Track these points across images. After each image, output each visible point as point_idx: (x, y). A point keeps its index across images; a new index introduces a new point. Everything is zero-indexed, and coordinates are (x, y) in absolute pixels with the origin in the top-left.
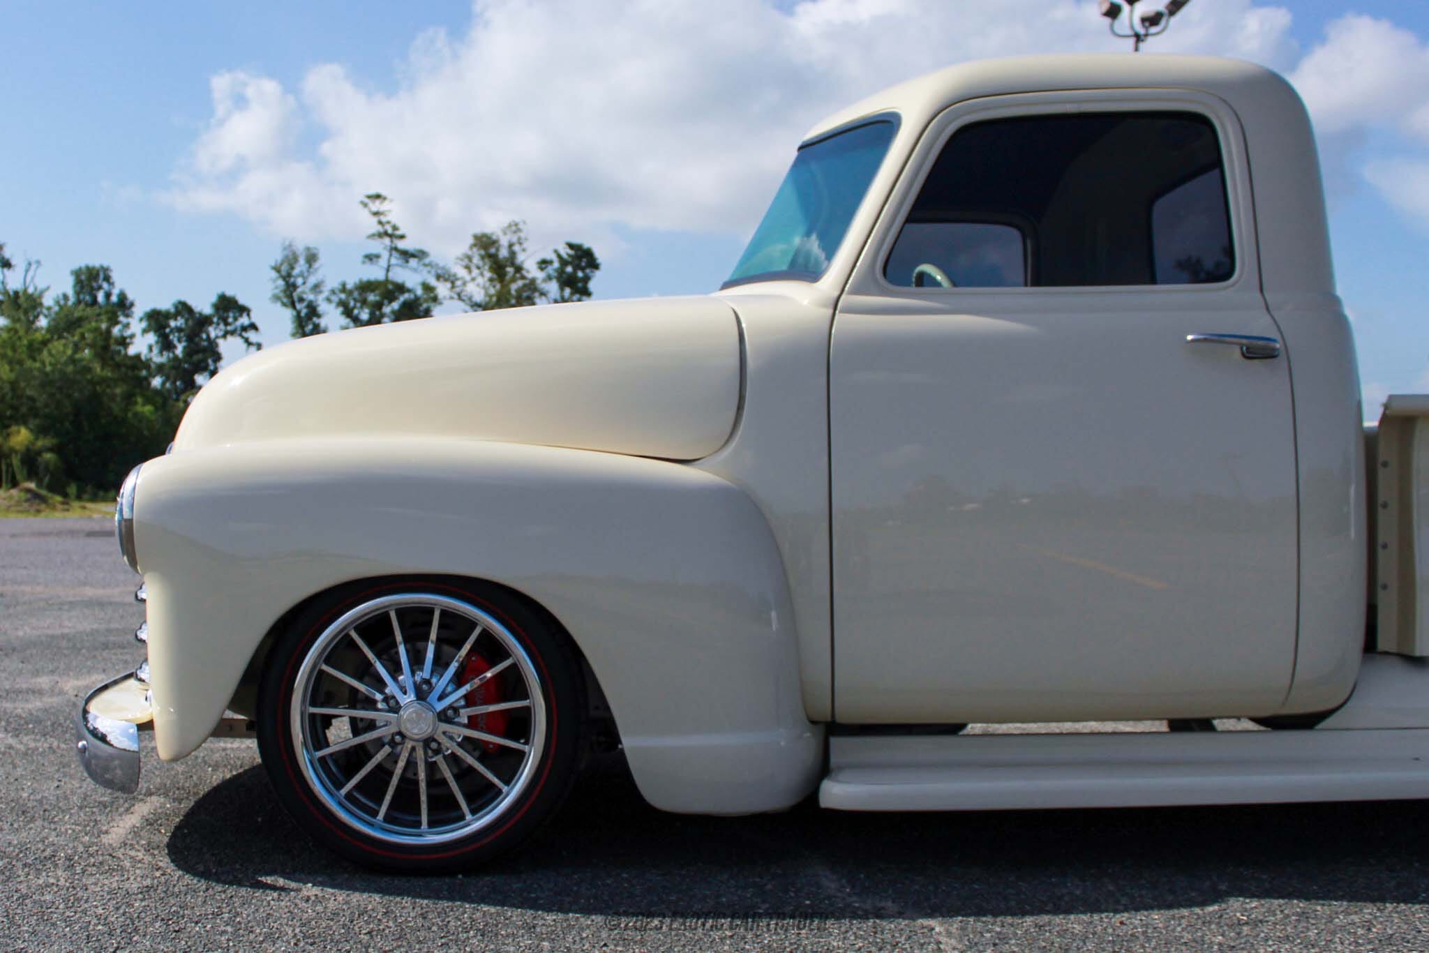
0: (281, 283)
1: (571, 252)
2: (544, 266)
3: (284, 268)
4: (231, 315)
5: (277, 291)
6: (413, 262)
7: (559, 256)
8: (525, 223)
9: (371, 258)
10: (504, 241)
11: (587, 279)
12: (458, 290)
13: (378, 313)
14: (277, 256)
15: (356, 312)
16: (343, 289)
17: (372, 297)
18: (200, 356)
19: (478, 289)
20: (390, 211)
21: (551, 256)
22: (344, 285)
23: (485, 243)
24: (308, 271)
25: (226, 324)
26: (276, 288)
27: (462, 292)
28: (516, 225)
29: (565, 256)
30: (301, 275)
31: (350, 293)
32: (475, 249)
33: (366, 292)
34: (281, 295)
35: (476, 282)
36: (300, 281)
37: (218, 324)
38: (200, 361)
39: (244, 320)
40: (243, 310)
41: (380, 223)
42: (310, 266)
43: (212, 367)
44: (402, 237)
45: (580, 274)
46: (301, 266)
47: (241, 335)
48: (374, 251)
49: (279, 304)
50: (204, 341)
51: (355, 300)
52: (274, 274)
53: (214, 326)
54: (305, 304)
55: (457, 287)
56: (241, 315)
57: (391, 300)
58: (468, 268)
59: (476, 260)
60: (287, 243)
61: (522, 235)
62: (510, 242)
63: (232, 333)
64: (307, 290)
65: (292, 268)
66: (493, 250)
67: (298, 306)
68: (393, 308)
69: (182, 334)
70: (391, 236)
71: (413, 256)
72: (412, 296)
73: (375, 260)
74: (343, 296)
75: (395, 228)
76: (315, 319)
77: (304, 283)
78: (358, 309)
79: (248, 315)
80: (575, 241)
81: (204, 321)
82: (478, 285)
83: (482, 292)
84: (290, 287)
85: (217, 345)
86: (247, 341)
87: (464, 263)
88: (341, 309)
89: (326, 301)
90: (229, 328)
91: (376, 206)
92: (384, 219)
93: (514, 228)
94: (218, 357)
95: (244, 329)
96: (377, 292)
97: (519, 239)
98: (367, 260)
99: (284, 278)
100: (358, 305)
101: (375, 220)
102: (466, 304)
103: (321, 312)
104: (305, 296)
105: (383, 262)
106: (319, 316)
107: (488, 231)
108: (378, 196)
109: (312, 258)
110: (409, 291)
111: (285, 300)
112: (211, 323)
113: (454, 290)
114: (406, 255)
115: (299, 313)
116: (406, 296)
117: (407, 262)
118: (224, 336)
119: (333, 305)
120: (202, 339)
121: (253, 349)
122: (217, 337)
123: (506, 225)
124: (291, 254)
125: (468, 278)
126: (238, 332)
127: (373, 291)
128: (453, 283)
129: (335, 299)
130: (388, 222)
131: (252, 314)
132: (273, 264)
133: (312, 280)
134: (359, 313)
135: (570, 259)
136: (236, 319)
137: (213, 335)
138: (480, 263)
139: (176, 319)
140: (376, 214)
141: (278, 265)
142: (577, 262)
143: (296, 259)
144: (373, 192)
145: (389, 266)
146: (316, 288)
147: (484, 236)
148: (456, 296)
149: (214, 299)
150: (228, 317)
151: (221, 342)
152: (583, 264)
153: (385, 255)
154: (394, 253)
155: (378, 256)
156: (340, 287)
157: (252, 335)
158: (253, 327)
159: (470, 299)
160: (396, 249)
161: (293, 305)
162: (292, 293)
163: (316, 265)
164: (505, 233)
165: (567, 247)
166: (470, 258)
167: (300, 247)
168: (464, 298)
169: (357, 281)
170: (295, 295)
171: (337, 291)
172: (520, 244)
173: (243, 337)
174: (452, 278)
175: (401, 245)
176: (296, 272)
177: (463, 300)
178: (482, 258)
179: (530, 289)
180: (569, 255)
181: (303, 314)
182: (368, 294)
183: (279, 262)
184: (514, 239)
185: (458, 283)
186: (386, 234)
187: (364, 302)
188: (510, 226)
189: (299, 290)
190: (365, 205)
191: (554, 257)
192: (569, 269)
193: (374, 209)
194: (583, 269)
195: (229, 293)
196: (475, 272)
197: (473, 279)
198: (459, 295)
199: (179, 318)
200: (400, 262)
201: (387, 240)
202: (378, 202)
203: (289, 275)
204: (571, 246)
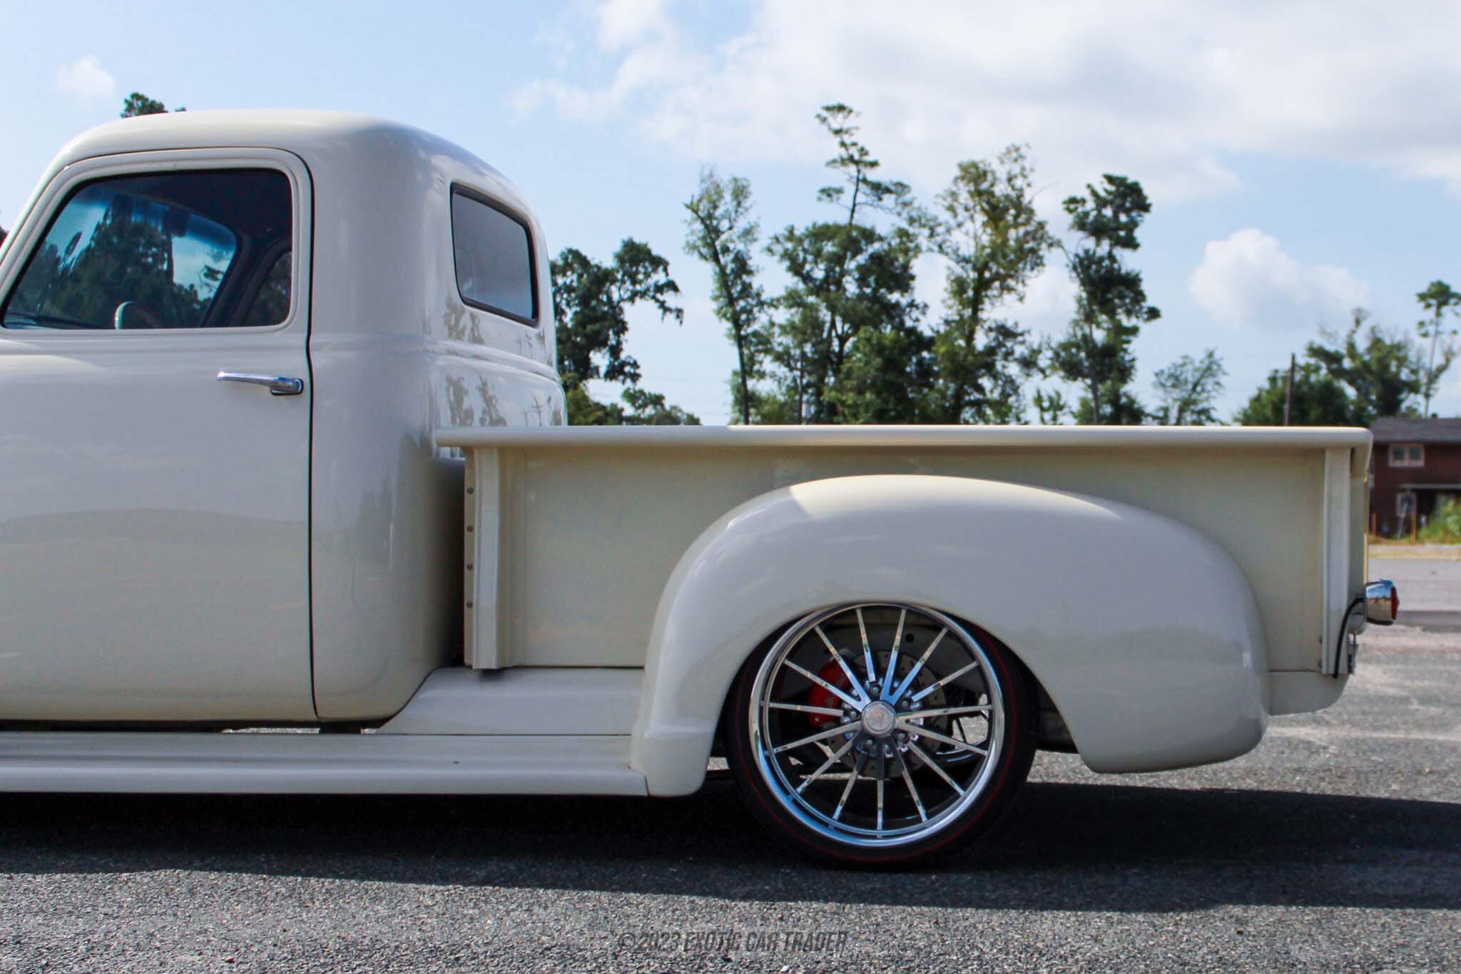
0: (698, 226)
1: (1112, 188)
2: (1072, 206)
3: (704, 208)
4: (641, 269)
5: (693, 239)
6: (889, 200)
7: (1094, 193)
8: (1027, 146)
9: (828, 193)
10: (1002, 173)
11: (1133, 225)
12: (939, 239)
13: (837, 269)
14: (694, 190)
15: (808, 267)
16: (791, 236)
17: (829, 248)
18: (597, 326)
19: (965, 238)
20: (857, 128)
21: (1085, 194)
22: (791, 231)
23: (974, 175)
24: (736, 212)
25: (634, 282)
26: (692, 233)
27: (945, 241)
28: (1017, 149)
29: (1102, 194)
30: (727, 216)
31: (800, 241)
32: (961, 184)
33: (822, 241)
34: (699, 243)
35: (963, 229)
36: (724, 225)
37: (623, 282)
38: (598, 333)
39: (660, 277)
40: (658, 263)
41: (843, 144)
42: (739, 204)
43: (612, 341)
44: (874, 164)
45: (1123, 218)
46: (727, 204)
47: (654, 298)
48: (835, 184)
49: (696, 256)
50: (605, 304)
51: (805, 251)
52: (689, 214)
53: (618, 284)
54: (732, 256)
55: (938, 235)
56: (655, 270)
57: (858, 251)
58: (951, 209)
59: (964, 197)
60: (707, 172)
61: (1027, 164)
62: (1009, 173)
63: (643, 294)
64: (734, 237)
65: (715, 207)
66: (984, 186)
67: (722, 260)
68: (858, 262)
69: (573, 295)
70: (857, 163)
71: (888, 191)
72: (886, 247)
73: (835, 196)
74: (789, 245)
75: (863, 152)
76: (744, 277)
77: (731, 228)
78: (811, 263)
79: (665, 270)
80: (1117, 173)
81: (602, 278)
82: (967, 233)
83: (972, 243)
84: (712, 232)
85: (621, 310)
86: (662, 305)
87: (946, 204)
88: (787, 263)
89: (766, 253)
90: (638, 287)
91: (837, 121)
92: (847, 139)
93: (1014, 155)
94: (621, 328)
95: (659, 289)
96: (836, 241)
97: (1023, 169)
98: (824, 197)
99: (703, 220)
100: (810, 258)
101: (837, 140)
102: (950, 259)
103: (753, 268)
104: (731, 246)
105: (847, 199)
106: (750, 273)
107: (976, 157)
108: (841, 108)
109: (740, 193)
110: (881, 239)
111: (704, 251)
112: (614, 281)
113: (933, 240)
114: (879, 189)
115: (723, 269)
116: (877, 246)
117: (880, 199)
118: (632, 299)
119: (777, 258)
120: (600, 301)
121: (671, 317)
122: (622, 300)
123: (1003, 150)
124: (712, 187)
125: (953, 222)
126: (651, 294)
127: (829, 239)
128: (932, 229)
129: (779, 249)
130: (854, 144)
131: (670, 269)
132: (688, 201)
133: (741, 224)
134: (812, 270)
135: (1110, 197)
136: (647, 275)
137: (616, 297)
138: (971, 203)
139: (564, 275)
140: (838, 132)
141: (695, 201)
142: (1118, 201)
143: (720, 196)
144: (834, 102)
145: (854, 205)
146: (748, 233)
147: (975, 165)
148: (936, 248)
149: (618, 247)
150: (637, 272)
151: (626, 306)
152: (1128, 205)
153: (850, 189)
154: (861, 186)
155: (839, 191)
156: (787, 233)
157: (669, 298)
158: (672, 286)
159: (956, 251)
160: (865, 181)
161: (717, 260)
162: (713, 241)
163: (747, 203)
164: (1002, 162)
165: (1105, 181)
166: (954, 195)
167: (724, 178)
168: (949, 250)
169: (810, 225)
170: (718, 244)
171: (781, 239)
172: (1025, 177)
173: (657, 301)
174: (932, 224)
175: (872, 175)
176: (718, 213)
177: (947, 254)
178: (972, 194)
179: (1034, 239)
180: (1109, 193)
181: (728, 271)
182: (824, 243)
183: (696, 198)
184: (1016, 170)
185: (940, 230)
186: (851, 159)
187: (818, 254)
188: (1008, 151)
189: (723, 237)
190: (824, 120)
191: (1086, 194)
192: (1108, 212)
193: (836, 126)
194: (1128, 211)
195: (638, 240)
196: (962, 215)
197: (960, 225)
198: (940, 247)
199: (569, 273)
200: (871, 199)
201: (852, 169)
202: (840, 116)
203: (710, 216)
204: (1110, 179)
